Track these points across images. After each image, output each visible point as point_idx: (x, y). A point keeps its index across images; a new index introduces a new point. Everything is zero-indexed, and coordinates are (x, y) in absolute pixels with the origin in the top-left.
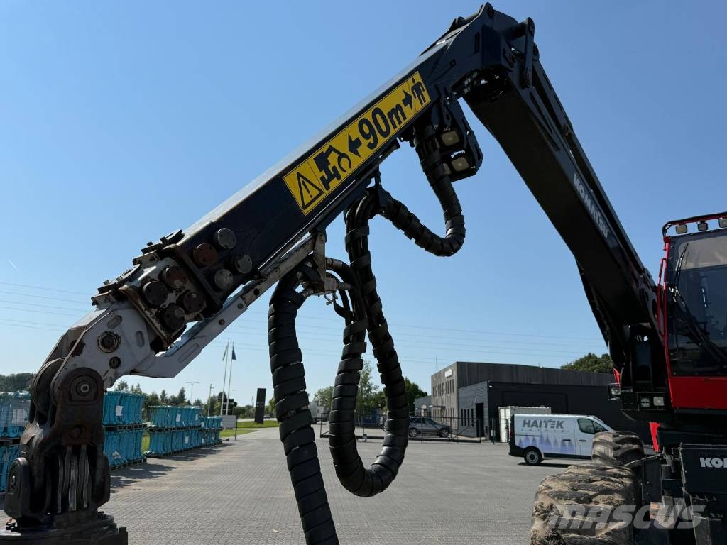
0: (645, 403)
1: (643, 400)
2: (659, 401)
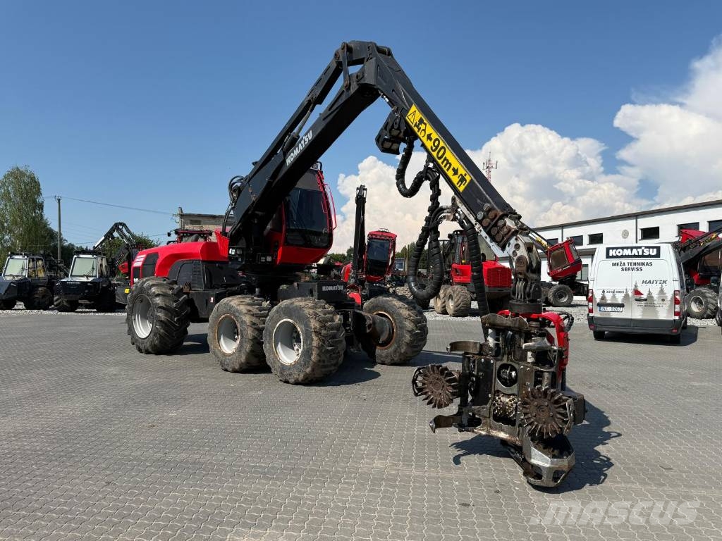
0: (263, 259)
2: (269, 259)
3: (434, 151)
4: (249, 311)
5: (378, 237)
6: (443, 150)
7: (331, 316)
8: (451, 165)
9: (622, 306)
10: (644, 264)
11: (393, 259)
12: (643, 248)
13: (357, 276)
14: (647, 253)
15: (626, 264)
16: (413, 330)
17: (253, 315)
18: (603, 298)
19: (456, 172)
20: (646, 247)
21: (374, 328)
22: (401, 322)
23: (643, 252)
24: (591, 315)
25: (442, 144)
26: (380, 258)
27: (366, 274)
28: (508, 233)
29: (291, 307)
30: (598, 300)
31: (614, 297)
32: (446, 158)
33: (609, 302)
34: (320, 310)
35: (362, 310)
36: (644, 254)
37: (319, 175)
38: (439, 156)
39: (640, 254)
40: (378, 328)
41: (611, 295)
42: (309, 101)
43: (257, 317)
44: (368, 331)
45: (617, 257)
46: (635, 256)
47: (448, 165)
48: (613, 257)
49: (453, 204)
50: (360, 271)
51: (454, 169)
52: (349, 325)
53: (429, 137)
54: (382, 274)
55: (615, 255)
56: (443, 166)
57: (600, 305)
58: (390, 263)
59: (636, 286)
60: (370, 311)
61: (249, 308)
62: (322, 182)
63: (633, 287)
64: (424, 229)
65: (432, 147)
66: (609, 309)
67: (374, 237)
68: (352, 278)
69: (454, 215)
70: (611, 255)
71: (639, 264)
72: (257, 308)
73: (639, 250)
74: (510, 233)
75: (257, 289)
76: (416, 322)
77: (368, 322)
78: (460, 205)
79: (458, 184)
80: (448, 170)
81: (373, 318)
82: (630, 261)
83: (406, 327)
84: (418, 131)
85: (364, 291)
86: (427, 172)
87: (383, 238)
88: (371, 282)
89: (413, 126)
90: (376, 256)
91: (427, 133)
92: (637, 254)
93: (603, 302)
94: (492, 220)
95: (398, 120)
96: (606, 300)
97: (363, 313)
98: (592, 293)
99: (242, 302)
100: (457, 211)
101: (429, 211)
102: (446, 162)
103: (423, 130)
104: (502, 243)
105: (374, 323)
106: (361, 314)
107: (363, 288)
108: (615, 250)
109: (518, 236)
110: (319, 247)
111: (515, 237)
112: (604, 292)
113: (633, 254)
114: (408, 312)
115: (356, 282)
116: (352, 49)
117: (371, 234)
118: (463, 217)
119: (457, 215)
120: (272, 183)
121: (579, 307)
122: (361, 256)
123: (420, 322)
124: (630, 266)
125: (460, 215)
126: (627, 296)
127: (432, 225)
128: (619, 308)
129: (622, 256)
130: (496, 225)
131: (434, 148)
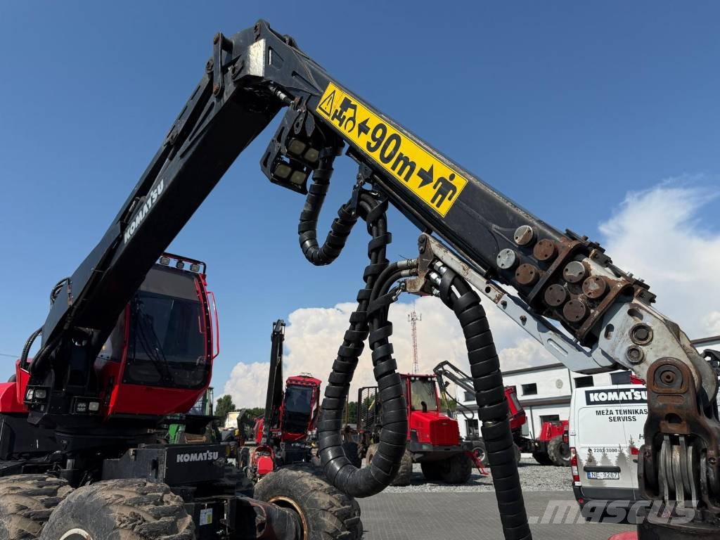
0: (81, 407)
1: (80, 405)
2: (94, 406)
3: (373, 150)
4: (22, 508)
5: (299, 383)
6: (394, 142)
7: (171, 519)
8: (413, 165)
9: (617, 470)
10: (636, 412)
11: (316, 410)
12: (632, 391)
13: (270, 433)
14: (638, 397)
15: (615, 412)
16: (337, 531)
17: (28, 516)
18: (591, 459)
19: (426, 177)
20: (636, 390)
21: (270, 529)
22: (316, 518)
23: (633, 396)
24: (577, 484)
25: (391, 131)
26: (299, 410)
27: (282, 431)
28: (601, 298)
29: (88, 502)
30: (584, 463)
31: (605, 456)
32: (401, 154)
33: (599, 465)
34: (146, 508)
35: (250, 494)
36: (635, 398)
37: (200, 280)
38: (386, 155)
39: (630, 398)
40: (276, 528)
41: (601, 454)
42: (169, 143)
43: (35, 520)
44: (258, 535)
45: (600, 402)
46: (623, 401)
47: (408, 168)
48: (595, 403)
49: (422, 252)
50: (275, 426)
51: (422, 173)
52: (224, 527)
53: (363, 128)
54: (302, 430)
55: (597, 400)
56: (395, 173)
57: (587, 470)
58: (312, 417)
59: (632, 443)
60: (264, 497)
61: (24, 501)
62: (202, 289)
63: (628, 444)
64: (355, 319)
65: (369, 144)
66: (601, 475)
67: (293, 382)
68: (264, 436)
69: (428, 277)
70: (592, 400)
71: (630, 412)
72: (42, 501)
73: (627, 393)
74: (611, 296)
75: (69, 461)
76: (342, 516)
77: (260, 518)
78: (440, 252)
79: (433, 201)
80: (407, 178)
81: (268, 510)
82: (619, 408)
83: (325, 526)
84: (340, 125)
85: (279, 453)
86: (360, 199)
87: (304, 384)
88: (289, 441)
89: (329, 119)
90: (296, 408)
91: (358, 121)
92: (625, 398)
93: (592, 465)
94: (546, 264)
95: (301, 118)
96: (595, 462)
97: (253, 502)
98: (575, 452)
99: (14, 489)
100: (432, 268)
101: (365, 279)
102: (401, 163)
103: (350, 119)
104: (584, 329)
105: (269, 519)
106: (248, 503)
107: (279, 450)
108: (596, 394)
109: (635, 301)
110: (185, 387)
111: (625, 308)
112: (590, 450)
113: (621, 399)
114: (328, 498)
115: (268, 442)
116: (231, 44)
117: (290, 380)
118: (448, 278)
119: (434, 276)
120: (102, 274)
121: (529, 467)
122: (277, 408)
123: (349, 516)
124: (619, 415)
125: (440, 275)
126: (621, 456)
127: (374, 305)
128: (614, 474)
129: (607, 402)
130: (558, 277)
131: (373, 144)
